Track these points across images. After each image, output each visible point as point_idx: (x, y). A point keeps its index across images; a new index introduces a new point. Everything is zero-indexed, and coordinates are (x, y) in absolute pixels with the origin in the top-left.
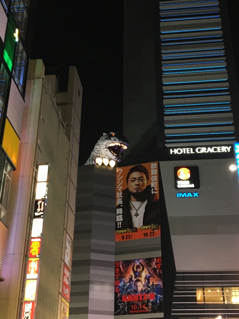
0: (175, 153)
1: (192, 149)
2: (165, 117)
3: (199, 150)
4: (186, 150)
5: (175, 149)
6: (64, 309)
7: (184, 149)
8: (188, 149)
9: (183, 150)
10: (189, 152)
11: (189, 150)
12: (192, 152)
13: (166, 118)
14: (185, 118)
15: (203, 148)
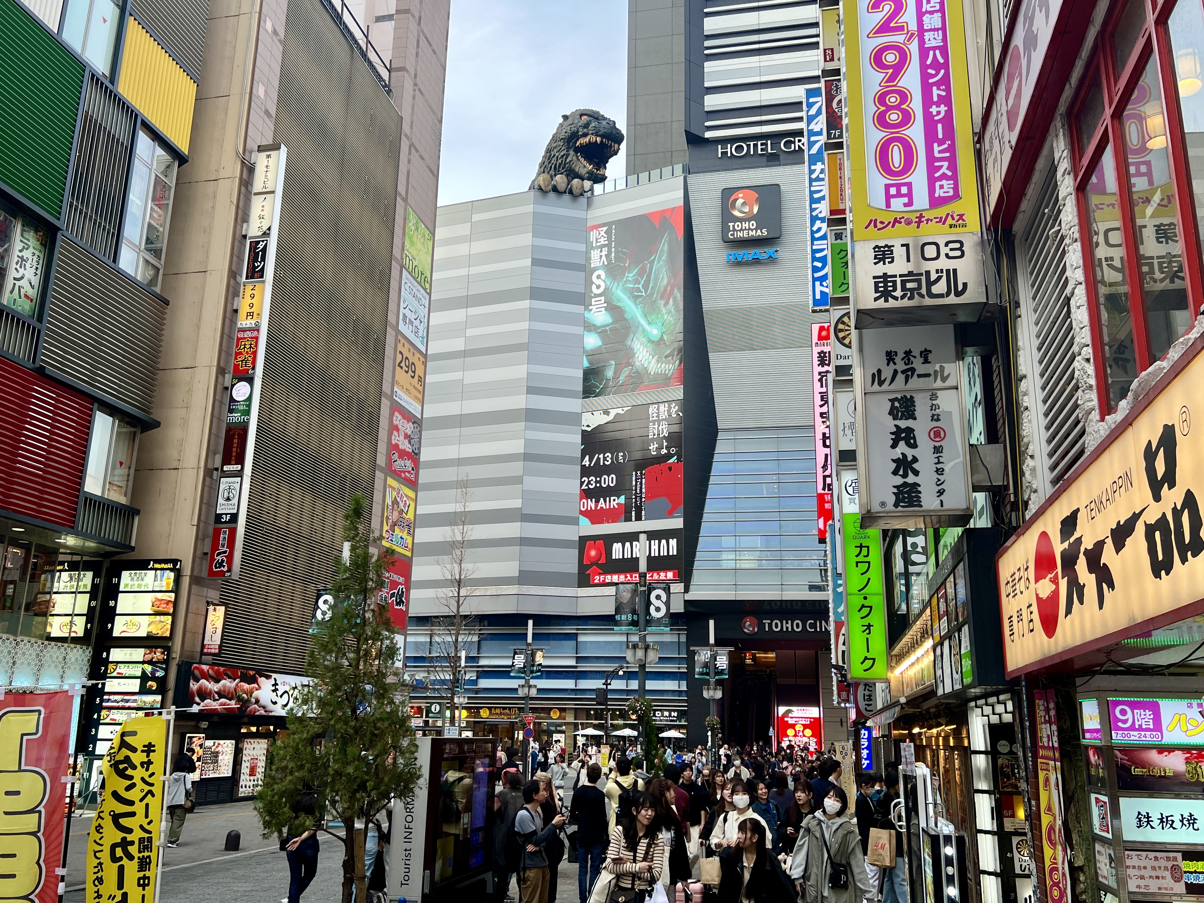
0: (729, 155)
1: (769, 142)
2: (706, 64)
3: (788, 144)
4: (755, 146)
5: (729, 146)
6: (395, 502)
7: (752, 144)
8: (759, 143)
9: (748, 146)
10: (762, 150)
11: (762, 144)
12: (769, 151)
13: (709, 66)
14: (757, 65)
15: (797, 139)
